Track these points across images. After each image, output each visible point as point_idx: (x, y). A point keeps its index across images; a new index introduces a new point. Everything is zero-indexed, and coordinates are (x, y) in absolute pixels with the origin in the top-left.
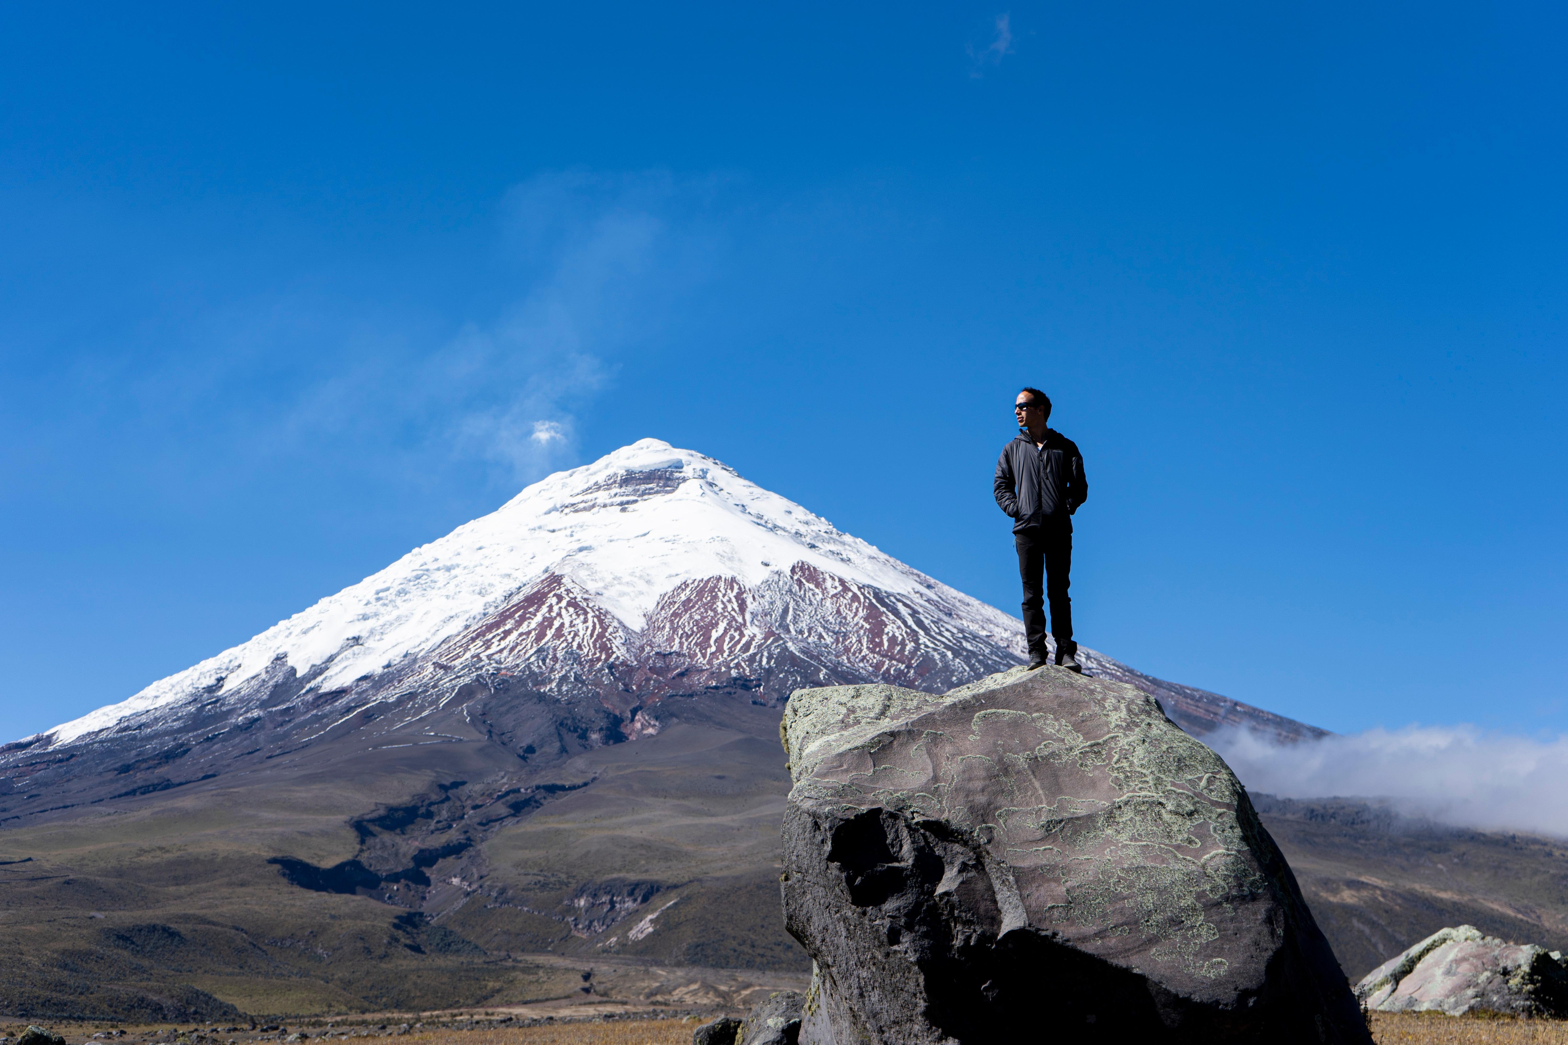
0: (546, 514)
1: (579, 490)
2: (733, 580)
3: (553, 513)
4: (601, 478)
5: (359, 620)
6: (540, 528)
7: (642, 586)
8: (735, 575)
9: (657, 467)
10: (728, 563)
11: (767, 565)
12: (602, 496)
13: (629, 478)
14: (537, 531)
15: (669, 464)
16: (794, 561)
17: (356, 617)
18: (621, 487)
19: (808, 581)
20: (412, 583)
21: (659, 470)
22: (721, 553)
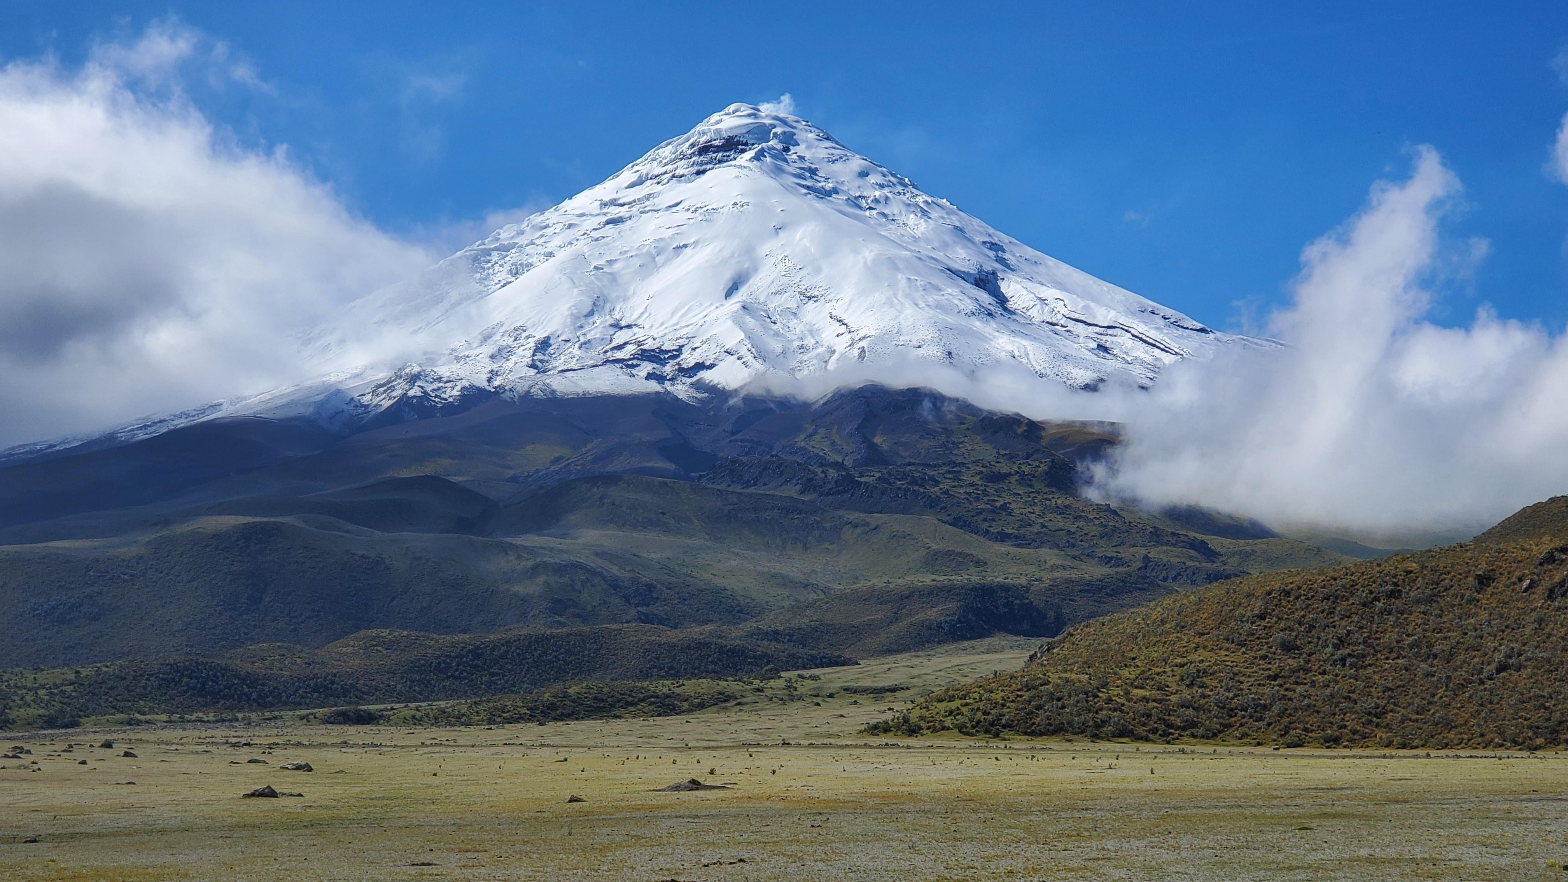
13: (708, 147)
21: (734, 137)
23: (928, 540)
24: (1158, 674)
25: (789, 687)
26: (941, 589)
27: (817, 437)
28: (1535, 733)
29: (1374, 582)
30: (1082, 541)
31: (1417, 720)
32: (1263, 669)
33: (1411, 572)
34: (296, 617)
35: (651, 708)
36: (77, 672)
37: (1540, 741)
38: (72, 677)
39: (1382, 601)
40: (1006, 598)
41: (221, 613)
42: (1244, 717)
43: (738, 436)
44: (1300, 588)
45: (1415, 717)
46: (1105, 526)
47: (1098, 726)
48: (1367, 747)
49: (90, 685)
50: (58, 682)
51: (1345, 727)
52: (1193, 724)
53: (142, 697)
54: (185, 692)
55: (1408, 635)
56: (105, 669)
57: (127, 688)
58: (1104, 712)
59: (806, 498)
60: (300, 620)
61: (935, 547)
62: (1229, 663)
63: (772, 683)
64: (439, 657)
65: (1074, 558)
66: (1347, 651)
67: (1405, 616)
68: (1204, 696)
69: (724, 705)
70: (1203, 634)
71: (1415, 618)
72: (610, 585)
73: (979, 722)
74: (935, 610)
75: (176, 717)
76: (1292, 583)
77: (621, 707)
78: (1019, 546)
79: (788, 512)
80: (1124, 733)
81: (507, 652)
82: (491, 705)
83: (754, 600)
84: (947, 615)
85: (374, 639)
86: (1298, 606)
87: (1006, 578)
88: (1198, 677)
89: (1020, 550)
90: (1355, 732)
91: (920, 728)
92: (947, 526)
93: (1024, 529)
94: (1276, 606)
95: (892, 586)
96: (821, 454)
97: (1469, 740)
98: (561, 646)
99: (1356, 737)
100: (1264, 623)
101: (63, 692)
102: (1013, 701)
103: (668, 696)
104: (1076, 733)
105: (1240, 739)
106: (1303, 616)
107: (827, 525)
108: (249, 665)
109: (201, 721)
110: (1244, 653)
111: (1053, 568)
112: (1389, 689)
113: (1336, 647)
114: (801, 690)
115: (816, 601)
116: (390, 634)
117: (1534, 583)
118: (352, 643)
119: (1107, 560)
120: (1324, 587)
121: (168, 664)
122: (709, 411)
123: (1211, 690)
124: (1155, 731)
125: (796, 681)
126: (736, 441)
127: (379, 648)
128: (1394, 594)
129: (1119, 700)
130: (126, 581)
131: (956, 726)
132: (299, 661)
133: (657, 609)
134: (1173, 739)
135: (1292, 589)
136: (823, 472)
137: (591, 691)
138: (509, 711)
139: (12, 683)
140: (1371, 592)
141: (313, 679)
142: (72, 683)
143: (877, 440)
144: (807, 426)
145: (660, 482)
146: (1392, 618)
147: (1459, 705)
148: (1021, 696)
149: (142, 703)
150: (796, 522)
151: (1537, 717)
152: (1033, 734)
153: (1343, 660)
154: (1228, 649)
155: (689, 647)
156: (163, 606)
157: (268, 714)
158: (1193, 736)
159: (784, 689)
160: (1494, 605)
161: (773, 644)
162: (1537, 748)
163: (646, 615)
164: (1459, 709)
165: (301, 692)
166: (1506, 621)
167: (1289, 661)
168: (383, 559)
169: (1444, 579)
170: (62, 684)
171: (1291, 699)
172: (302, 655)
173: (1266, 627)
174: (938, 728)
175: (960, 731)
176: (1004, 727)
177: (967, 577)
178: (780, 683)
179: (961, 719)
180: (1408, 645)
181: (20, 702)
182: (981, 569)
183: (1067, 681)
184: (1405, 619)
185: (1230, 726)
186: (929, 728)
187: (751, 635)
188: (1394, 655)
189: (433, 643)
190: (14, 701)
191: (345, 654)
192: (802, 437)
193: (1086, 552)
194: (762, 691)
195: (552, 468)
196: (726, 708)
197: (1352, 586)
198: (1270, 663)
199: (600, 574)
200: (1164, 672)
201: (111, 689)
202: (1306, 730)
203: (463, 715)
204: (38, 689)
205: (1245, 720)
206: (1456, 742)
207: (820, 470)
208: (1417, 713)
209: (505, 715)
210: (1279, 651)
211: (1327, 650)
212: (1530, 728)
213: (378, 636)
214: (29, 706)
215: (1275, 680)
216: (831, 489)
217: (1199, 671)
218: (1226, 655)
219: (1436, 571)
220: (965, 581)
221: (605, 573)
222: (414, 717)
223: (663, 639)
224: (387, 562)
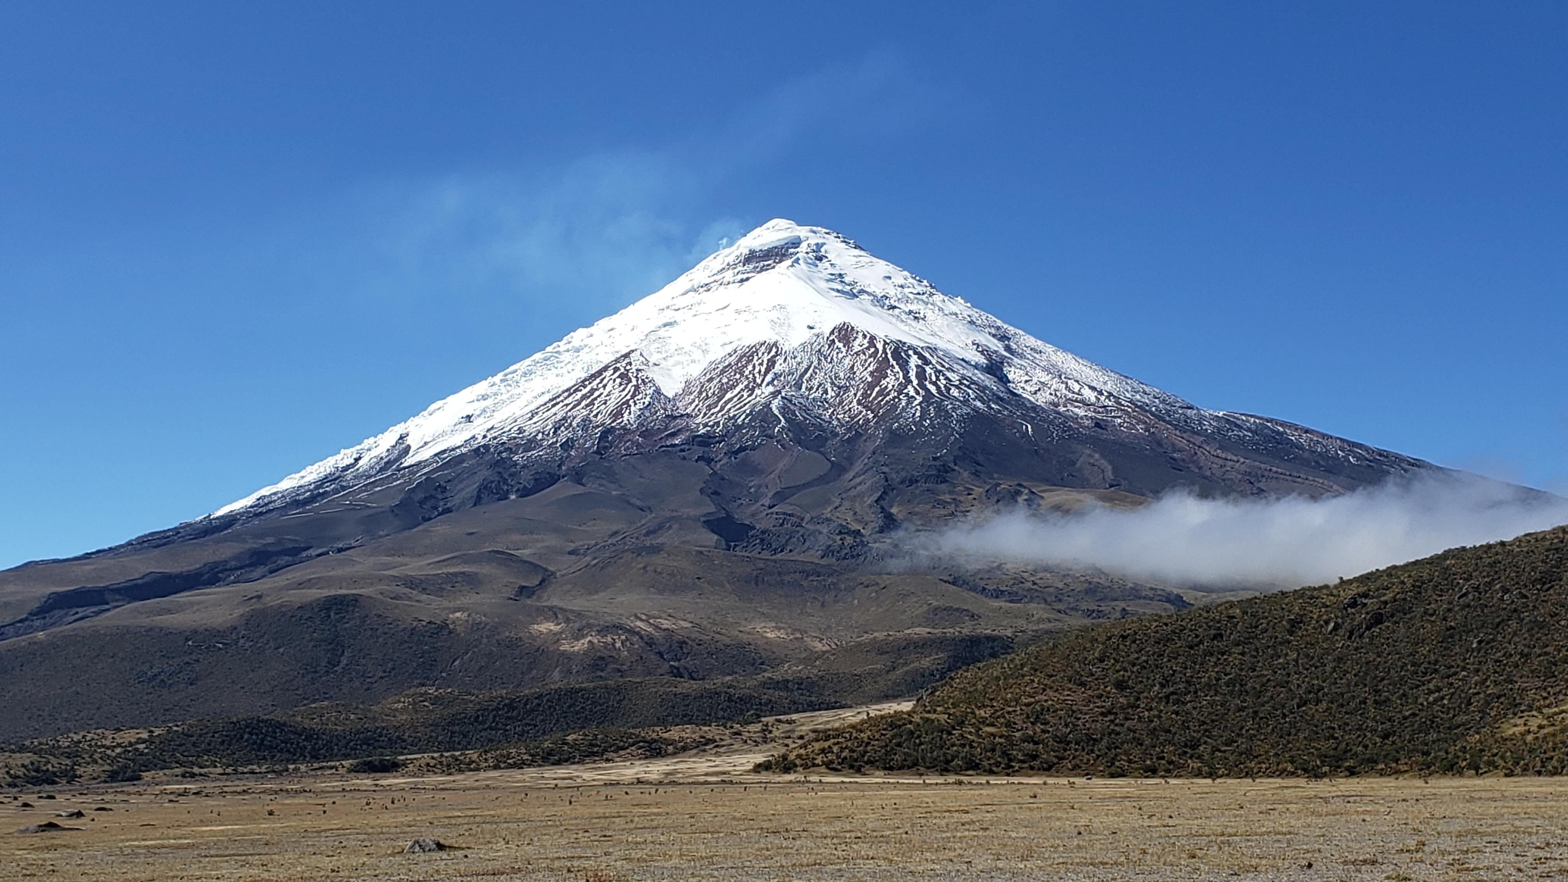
0: (683, 294)
1: (715, 272)
2: (775, 344)
3: (690, 293)
4: (731, 259)
5: (478, 400)
6: (668, 307)
7: (697, 354)
8: (779, 339)
9: (774, 245)
10: (778, 329)
11: (812, 328)
12: (729, 275)
13: (751, 257)
14: (666, 311)
15: (786, 241)
16: (837, 321)
17: (475, 398)
18: (744, 265)
19: (839, 341)
20: (539, 365)
21: (776, 248)
22: (776, 320)
23: (929, 598)
24: (1009, 713)
25: (765, 730)
26: (933, 641)
27: (842, 509)
28: (1322, 762)
29: (1200, 627)
30: (1068, 596)
31: (1225, 752)
32: (1098, 707)
33: (1233, 617)
34: (370, 677)
35: (639, 751)
36: (151, 732)
37: (1326, 769)
38: (145, 735)
39: (1206, 644)
40: (992, 648)
41: (303, 676)
42: (1076, 750)
43: (775, 509)
44: (1136, 633)
45: (1224, 748)
46: (1090, 583)
47: (948, 762)
48: (1181, 776)
49: (161, 742)
50: (133, 740)
51: (1163, 758)
52: (1034, 757)
53: (207, 752)
54: (246, 747)
55: (1226, 675)
56: (175, 728)
57: (194, 745)
58: (955, 748)
59: (824, 562)
60: (373, 680)
61: (935, 603)
62: (1070, 702)
63: (751, 728)
64: (478, 710)
65: (1059, 611)
66: (1172, 689)
67: (1225, 657)
68: (1043, 731)
69: (703, 748)
70: (1052, 676)
71: (1234, 658)
72: (647, 643)
73: (845, 758)
74: (928, 659)
75: (229, 770)
76: (1130, 629)
77: (613, 751)
78: (1011, 601)
79: (808, 575)
80: (973, 766)
81: (539, 705)
82: (498, 752)
83: (774, 653)
84: (938, 664)
85: (422, 695)
86: (1132, 650)
87: (994, 630)
88: (1042, 714)
89: (1011, 605)
90: (1171, 762)
91: (796, 766)
92: (947, 584)
93: (1016, 586)
94: (1114, 649)
95: (891, 638)
96: (844, 524)
97: (1267, 769)
98: (588, 699)
99: (1171, 767)
100: (1103, 665)
101: (137, 750)
102: (877, 740)
103: (655, 741)
104: (928, 768)
105: (1072, 770)
106: (1137, 659)
107: (843, 586)
108: (307, 721)
109: (253, 772)
110: (1083, 693)
111: (1040, 620)
112: (1204, 723)
113: (1162, 686)
114: (776, 733)
115: (824, 652)
116: (436, 691)
117: (1339, 625)
118: (402, 700)
119: (1089, 613)
120: (1157, 632)
121: (232, 723)
122: (750, 488)
123: (1051, 727)
124: (998, 764)
125: (772, 726)
126: (772, 513)
127: (426, 703)
128: (1218, 636)
129: (969, 737)
130: (220, 649)
131: (824, 763)
132: (352, 717)
133: (687, 663)
134: (1013, 772)
135: (1128, 635)
136: (841, 539)
137: (587, 738)
138: (513, 758)
139: (93, 743)
140: (1197, 636)
141: (363, 733)
142: (144, 741)
143: (894, 510)
144: (834, 499)
145: (697, 551)
146: (1214, 659)
147: (1262, 737)
148: (884, 735)
149: (206, 757)
150: (815, 583)
151: (1325, 746)
152: (891, 769)
153: (1167, 697)
154: (1070, 689)
155: (702, 696)
156: (253, 671)
157: (316, 765)
158: (1032, 768)
159: (759, 732)
160: (1303, 646)
161: (777, 693)
162: (1325, 775)
163: (678, 669)
164: (1262, 741)
165: (351, 744)
166: (1311, 660)
167: (1121, 700)
168: (447, 625)
169: (1262, 623)
170: (137, 743)
171: (1118, 734)
172: (356, 711)
173: (1104, 669)
174: (808, 764)
175: (828, 768)
176: (866, 763)
177: (958, 629)
178: (756, 727)
179: (830, 757)
180: (1225, 683)
181: (89, 760)
182: (976, 622)
183: (928, 719)
184: (1225, 660)
185: (1063, 758)
186: (801, 766)
187: (764, 684)
188: (1212, 693)
189: (473, 698)
190: (83, 758)
191: (396, 710)
192: (829, 509)
193: (1072, 606)
194: (740, 735)
195: (609, 542)
196: (704, 751)
197: (1181, 631)
198: (1104, 701)
199: (638, 633)
200: (1015, 711)
201: (180, 745)
202: (1130, 761)
203: (474, 762)
204: (114, 747)
205: (1077, 753)
206: (1255, 771)
207: (839, 537)
208: (1227, 745)
209: (509, 761)
210: (1113, 691)
211: (1156, 688)
212: (1319, 757)
213: (426, 693)
214: (97, 762)
215: (1106, 717)
216: (846, 554)
217: (1043, 709)
218: (1068, 695)
219: (1255, 616)
220: (957, 634)
221: (643, 632)
222: (428, 765)
223: (679, 690)
224: (451, 626)
